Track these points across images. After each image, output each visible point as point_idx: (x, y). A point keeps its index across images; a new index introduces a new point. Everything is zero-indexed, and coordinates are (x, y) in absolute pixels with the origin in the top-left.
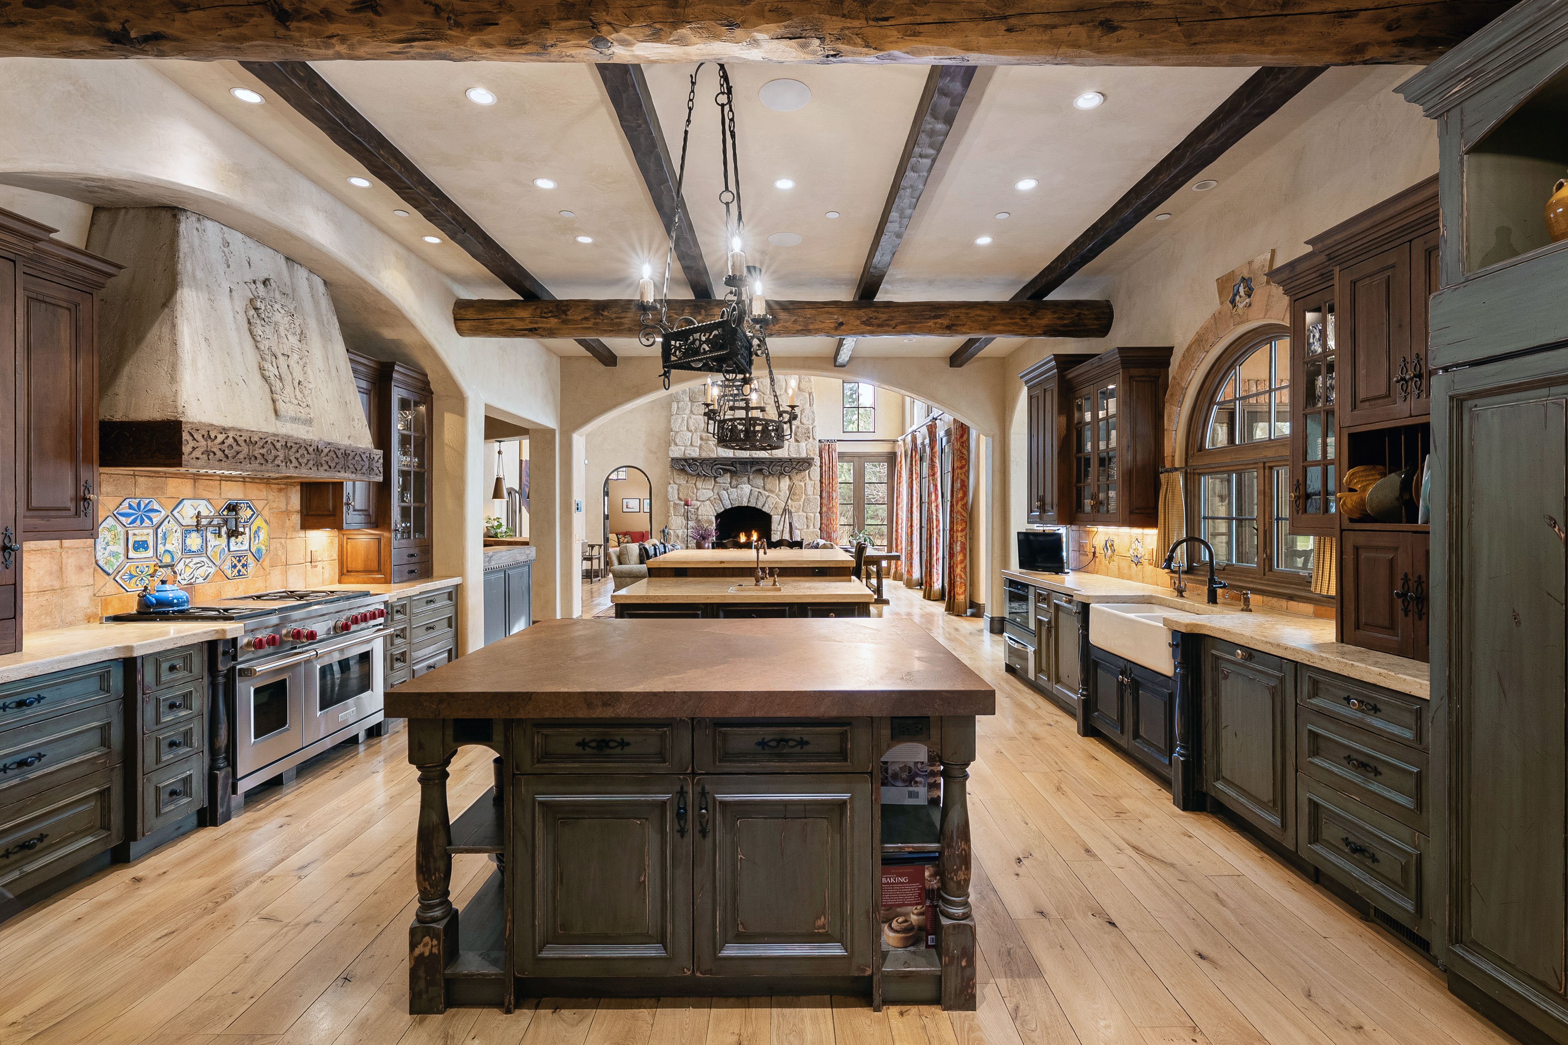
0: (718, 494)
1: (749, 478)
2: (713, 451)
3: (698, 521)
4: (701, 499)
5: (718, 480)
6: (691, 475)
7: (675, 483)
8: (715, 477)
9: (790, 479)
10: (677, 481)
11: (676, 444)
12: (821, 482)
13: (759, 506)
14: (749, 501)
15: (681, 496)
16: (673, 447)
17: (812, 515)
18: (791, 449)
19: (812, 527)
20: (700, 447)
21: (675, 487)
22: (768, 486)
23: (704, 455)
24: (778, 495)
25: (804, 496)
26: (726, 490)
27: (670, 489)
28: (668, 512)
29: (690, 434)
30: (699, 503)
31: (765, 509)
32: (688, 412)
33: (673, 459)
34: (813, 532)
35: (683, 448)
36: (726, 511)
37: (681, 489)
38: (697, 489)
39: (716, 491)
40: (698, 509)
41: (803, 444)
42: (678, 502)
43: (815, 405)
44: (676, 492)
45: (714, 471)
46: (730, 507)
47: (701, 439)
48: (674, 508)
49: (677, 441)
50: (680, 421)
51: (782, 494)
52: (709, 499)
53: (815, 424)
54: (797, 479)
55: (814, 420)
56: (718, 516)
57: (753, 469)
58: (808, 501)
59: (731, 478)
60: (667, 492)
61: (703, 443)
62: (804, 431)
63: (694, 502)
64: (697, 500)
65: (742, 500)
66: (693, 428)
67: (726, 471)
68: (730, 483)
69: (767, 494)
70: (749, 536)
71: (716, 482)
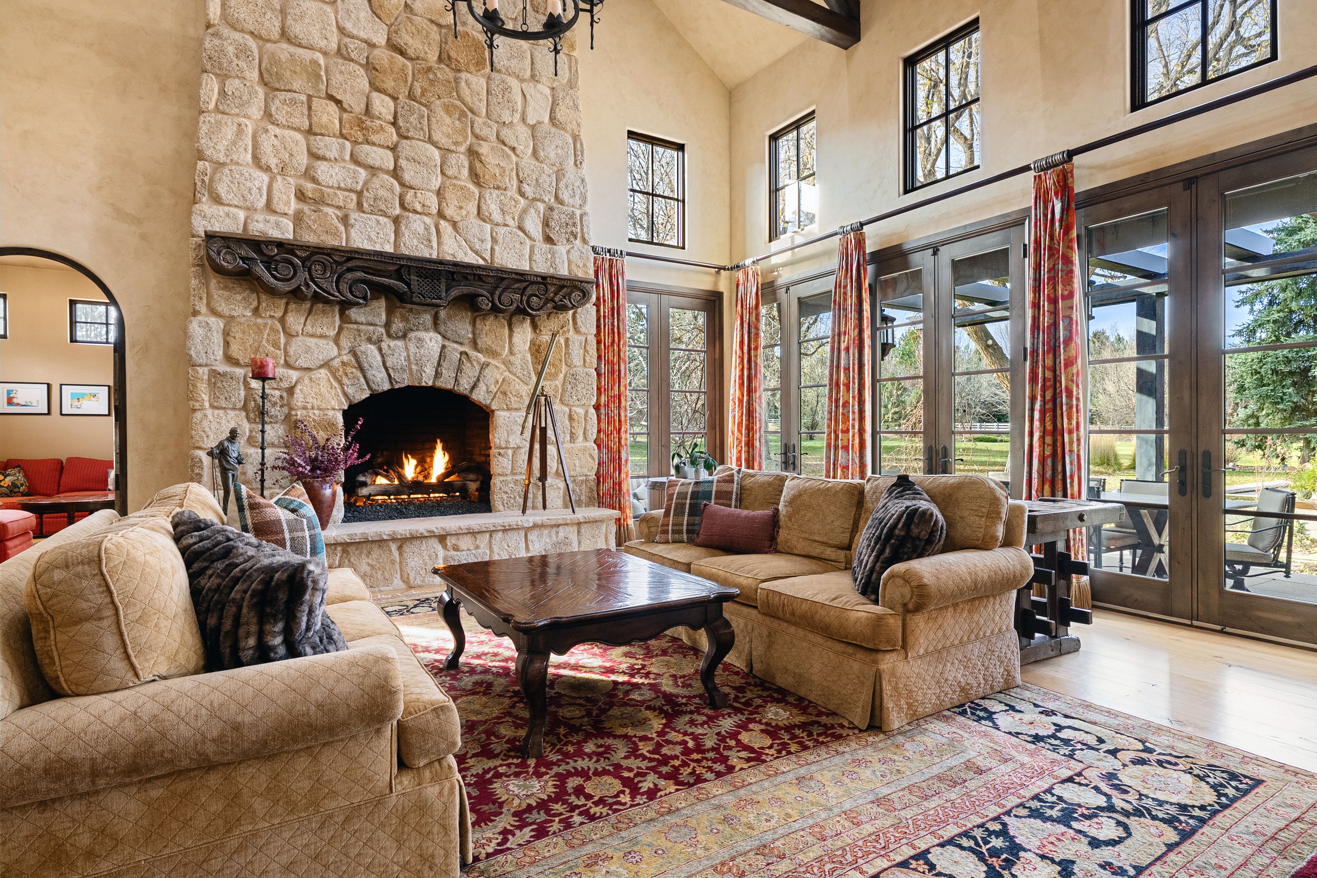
0: (353, 352)
1: (436, 318)
2: (336, 234)
3: (293, 424)
4: (302, 363)
5: (353, 313)
6: (272, 292)
7: (214, 312)
8: (345, 306)
9: (535, 327)
10: (223, 307)
11: (217, 200)
12: (599, 342)
13: (464, 386)
14: (438, 374)
15: (236, 350)
16: (205, 206)
17: (581, 411)
18: (537, 257)
19: (581, 438)
20: (298, 219)
21: (217, 324)
22: (485, 340)
23: (309, 238)
24: (508, 364)
25: (564, 368)
26: (378, 343)
27: (195, 327)
28: (189, 395)
29: (265, 178)
30: (294, 375)
31: (480, 396)
32: (256, 111)
33: (210, 236)
34: (585, 450)
35: (242, 215)
36: (376, 399)
37: (236, 331)
38: (290, 335)
39: (346, 343)
40: (291, 391)
41: (561, 249)
42: (223, 368)
43: (585, 165)
44: (217, 339)
45: (344, 287)
46: (386, 387)
47: (301, 196)
48: (212, 385)
49: (222, 189)
50: (229, 132)
51: (517, 360)
52: (326, 365)
53: (587, 208)
54: (548, 326)
55: (584, 199)
56: (350, 414)
57: (454, 293)
58: (572, 379)
59: (390, 312)
60: (186, 335)
61: (306, 208)
62: (564, 219)
63: (280, 371)
64: (288, 365)
65: (421, 370)
66: (273, 162)
67: (379, 290)
68: (387, 325)
69: (482, 358)
70: (424, 465)
71: (345, 319)
